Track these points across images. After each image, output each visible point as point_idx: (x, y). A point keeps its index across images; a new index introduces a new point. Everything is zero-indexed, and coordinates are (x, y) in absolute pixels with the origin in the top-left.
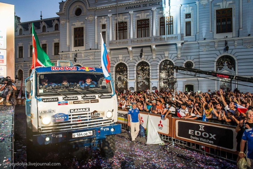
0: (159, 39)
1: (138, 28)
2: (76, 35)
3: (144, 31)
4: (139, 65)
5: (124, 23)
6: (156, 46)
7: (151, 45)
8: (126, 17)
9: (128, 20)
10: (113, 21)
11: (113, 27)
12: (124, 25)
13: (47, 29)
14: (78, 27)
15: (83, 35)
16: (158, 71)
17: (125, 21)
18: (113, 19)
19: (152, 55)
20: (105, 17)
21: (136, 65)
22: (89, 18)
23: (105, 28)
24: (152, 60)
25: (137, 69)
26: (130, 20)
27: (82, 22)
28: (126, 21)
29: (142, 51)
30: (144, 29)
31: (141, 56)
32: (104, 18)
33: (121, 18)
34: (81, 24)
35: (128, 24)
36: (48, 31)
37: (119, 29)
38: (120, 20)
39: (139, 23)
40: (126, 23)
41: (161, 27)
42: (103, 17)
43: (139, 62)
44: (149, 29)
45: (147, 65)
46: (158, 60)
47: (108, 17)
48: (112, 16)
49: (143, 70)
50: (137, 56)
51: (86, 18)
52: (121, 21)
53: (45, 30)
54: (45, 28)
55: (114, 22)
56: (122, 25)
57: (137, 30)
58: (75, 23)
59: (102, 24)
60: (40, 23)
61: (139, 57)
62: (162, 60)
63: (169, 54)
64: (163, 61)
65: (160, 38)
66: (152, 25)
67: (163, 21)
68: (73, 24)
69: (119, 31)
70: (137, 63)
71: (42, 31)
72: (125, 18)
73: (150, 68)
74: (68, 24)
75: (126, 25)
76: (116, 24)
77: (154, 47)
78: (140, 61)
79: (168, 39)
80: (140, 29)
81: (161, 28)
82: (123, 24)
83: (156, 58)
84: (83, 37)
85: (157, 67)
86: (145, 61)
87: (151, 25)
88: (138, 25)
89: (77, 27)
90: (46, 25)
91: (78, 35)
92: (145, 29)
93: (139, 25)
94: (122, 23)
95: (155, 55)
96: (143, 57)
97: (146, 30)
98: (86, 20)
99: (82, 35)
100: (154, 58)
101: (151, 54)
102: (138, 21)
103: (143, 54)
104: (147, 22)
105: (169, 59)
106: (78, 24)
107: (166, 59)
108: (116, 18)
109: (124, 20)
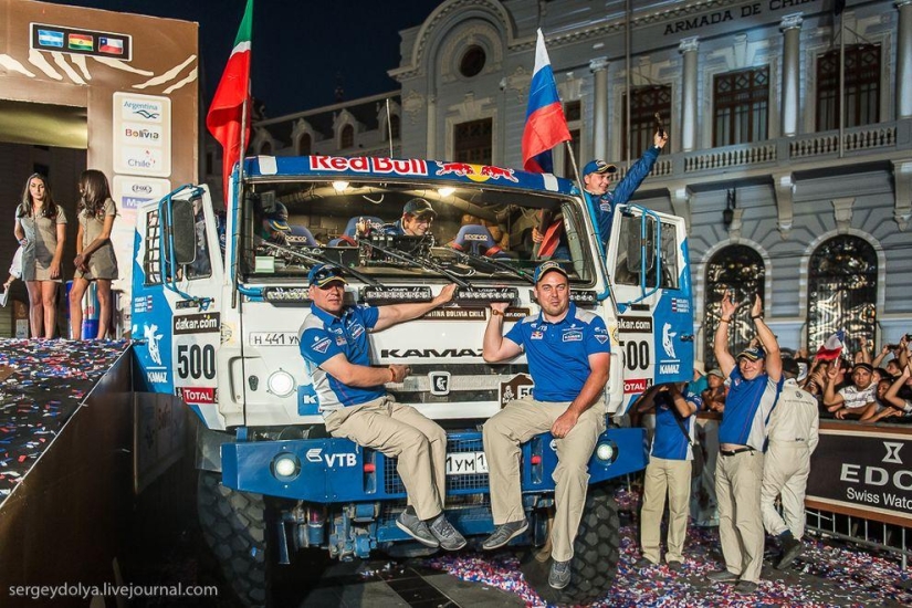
0: (810, 148)
1: (716, 109)
2: (463, 152)
3: (746, 116)
4: (717, 259)
5: (658, 90)
6: (797, 176)
7: (770, 176)
8: (667, 64)
9: (674, 79)
10: (609, 88)
11: (611, 111)
12: (656, 99)
13: (358, 138)
14: (473, 118)
15: (490, 150)
16: (804, 283)
17: (664, 83)
18: (610, 78)
19: (777, 217)
20: (577, 71)
21: (705, 259)
22: (515, 80)
23: (578, 117)
24: (775, 236)
25: (707, 276)
26: (684, 76)
27: (487, 101)
28: (665, 80)
29: (732, 199)
30: (746, 108)
31: (727, 222)
32: (576, 77)
33: (645, 70)
34: (485, 107)
35: (676, 93)
36: (361, 146)
37: (636, 116)
38: (639, 82)
39: (726, 87)
40: (666, 89)
41: (824, 94)
42: (569, 74)
43: (716, 247)
44: (767, 109)
45: (754, 258)
46: (802, 235)
47: (592, 71)
48: (606, 67)
49: (733, 279)
50: (711, 224)
51: (503, 84)
52: (646, 83)
53: (352, 140)
54: (352, 135)
55: (617, 91)
56: (648, 100)
57: (715, 117)
58: (461, 107)
59: (567, 100)
60: (331, 118)
61: (719, 228)
62: (822, 238)
63: (853, 210)
64: (827, 242)
65: (816, 142)
66: (779, 90)
67: (834, 70)
68: (453, 108)
69: (636, 127)
70: (710, 253)
71: (339, 147)
72: (664, 72)
73: (768, 273)
74: (431, 108)
75: (664, 97)
76: (625, 98)
77: (785, 181)
78: (725, 243)
79: (852, 144)
80: (728, 111)
81: (824, 103)
82: (653, 95)
83: (793, 228)
84: (490, 156)
85: (799, 265)
86: (744, 241)
87: (775, 91)
88: (717, 96)
89: (467, 120)
90: (354, 123)
91: (469, 152)
92: (751, 112)
93: (725, 94)
94: (650, 90)
95: (790, 215)
96: (735, 225)
97: (756, 114)
98: (502, 89)
99: (485, 151)
100: (786, 227)
101: (771, 211)
102: (718, 79)
103: (737, 213)
104: (761, 79)
105: (853, 231)
106: (471, 110)
107: (843, 229)
108: (623, 74)
109: (656, 80)
